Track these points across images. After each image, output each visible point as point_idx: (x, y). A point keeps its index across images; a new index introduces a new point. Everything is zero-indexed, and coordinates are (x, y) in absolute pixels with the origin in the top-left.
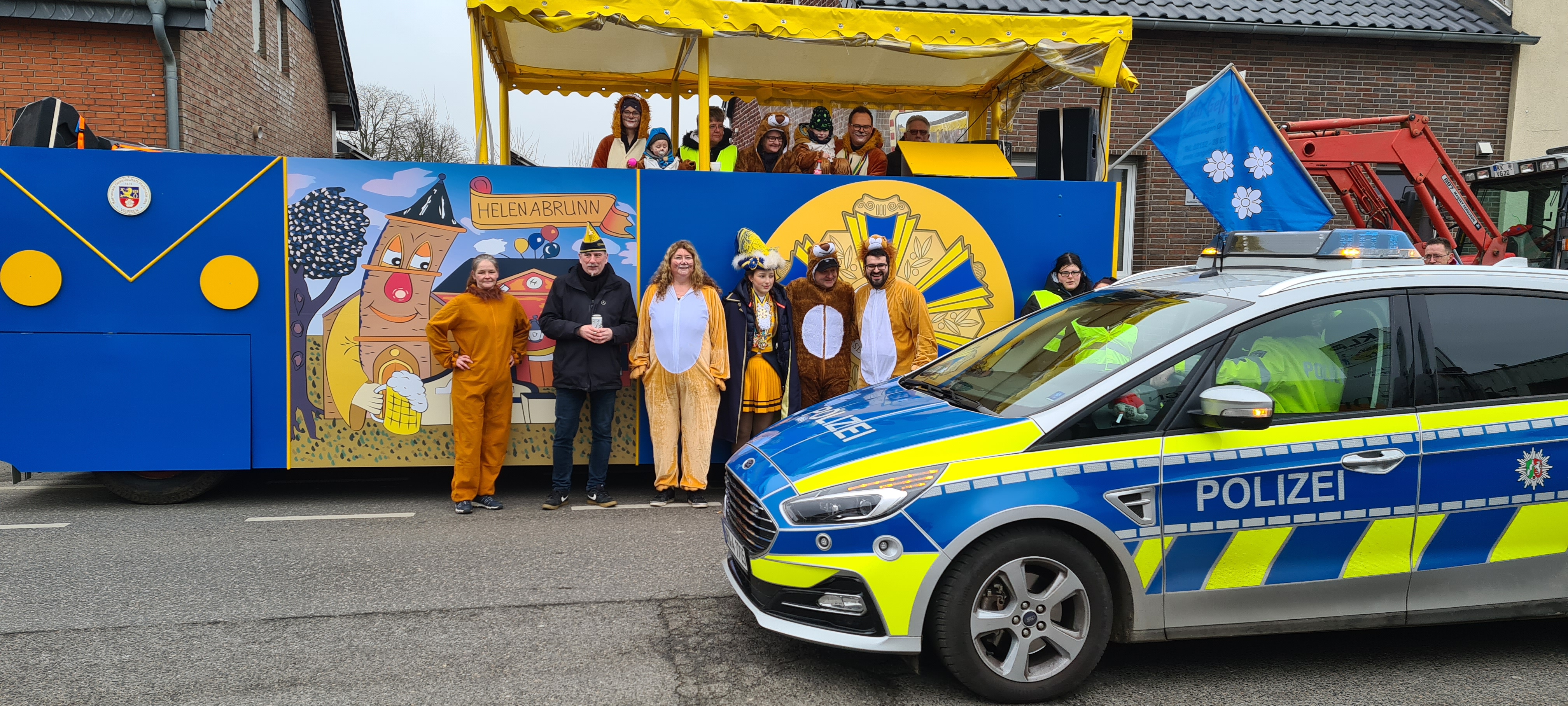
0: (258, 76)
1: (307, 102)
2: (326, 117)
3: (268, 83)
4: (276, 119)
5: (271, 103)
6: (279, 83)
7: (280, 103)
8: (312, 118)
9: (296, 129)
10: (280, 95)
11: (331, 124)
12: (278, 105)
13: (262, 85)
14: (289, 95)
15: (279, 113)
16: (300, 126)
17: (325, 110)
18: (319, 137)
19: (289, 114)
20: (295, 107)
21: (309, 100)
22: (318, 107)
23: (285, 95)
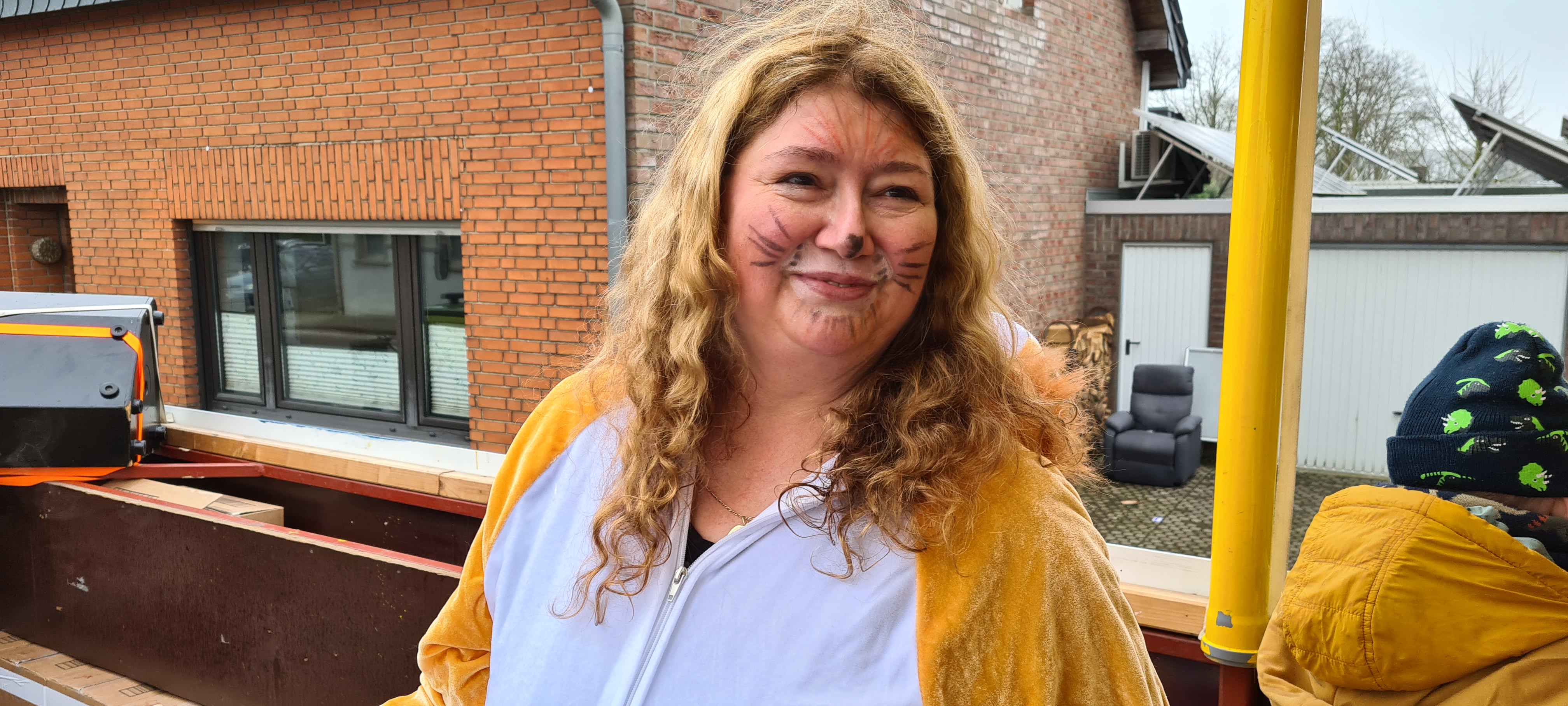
0: (934, 20)
1: (1079, 55)
2: (1128, 73)
3: (966, 31)
4: (986, 93)
5: (972, 67)
6: (1002, 27)
7: (1001, 63)
8: (1090, 79)
9: (1046, 104)
10: (1001, 49)
11: (1138, 84)
12: (993, 69)
13: (944, 36)
14: (1026, 47)
15: (995, 83)
16: (1058, 97)
17: (1128, 64)
18: (1107, 108)
19: (1025, 80)
20: (1046, 66)
21: (1085, 49)
22: (1109, 58)
23: (1017, 47)
